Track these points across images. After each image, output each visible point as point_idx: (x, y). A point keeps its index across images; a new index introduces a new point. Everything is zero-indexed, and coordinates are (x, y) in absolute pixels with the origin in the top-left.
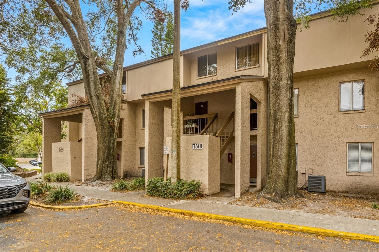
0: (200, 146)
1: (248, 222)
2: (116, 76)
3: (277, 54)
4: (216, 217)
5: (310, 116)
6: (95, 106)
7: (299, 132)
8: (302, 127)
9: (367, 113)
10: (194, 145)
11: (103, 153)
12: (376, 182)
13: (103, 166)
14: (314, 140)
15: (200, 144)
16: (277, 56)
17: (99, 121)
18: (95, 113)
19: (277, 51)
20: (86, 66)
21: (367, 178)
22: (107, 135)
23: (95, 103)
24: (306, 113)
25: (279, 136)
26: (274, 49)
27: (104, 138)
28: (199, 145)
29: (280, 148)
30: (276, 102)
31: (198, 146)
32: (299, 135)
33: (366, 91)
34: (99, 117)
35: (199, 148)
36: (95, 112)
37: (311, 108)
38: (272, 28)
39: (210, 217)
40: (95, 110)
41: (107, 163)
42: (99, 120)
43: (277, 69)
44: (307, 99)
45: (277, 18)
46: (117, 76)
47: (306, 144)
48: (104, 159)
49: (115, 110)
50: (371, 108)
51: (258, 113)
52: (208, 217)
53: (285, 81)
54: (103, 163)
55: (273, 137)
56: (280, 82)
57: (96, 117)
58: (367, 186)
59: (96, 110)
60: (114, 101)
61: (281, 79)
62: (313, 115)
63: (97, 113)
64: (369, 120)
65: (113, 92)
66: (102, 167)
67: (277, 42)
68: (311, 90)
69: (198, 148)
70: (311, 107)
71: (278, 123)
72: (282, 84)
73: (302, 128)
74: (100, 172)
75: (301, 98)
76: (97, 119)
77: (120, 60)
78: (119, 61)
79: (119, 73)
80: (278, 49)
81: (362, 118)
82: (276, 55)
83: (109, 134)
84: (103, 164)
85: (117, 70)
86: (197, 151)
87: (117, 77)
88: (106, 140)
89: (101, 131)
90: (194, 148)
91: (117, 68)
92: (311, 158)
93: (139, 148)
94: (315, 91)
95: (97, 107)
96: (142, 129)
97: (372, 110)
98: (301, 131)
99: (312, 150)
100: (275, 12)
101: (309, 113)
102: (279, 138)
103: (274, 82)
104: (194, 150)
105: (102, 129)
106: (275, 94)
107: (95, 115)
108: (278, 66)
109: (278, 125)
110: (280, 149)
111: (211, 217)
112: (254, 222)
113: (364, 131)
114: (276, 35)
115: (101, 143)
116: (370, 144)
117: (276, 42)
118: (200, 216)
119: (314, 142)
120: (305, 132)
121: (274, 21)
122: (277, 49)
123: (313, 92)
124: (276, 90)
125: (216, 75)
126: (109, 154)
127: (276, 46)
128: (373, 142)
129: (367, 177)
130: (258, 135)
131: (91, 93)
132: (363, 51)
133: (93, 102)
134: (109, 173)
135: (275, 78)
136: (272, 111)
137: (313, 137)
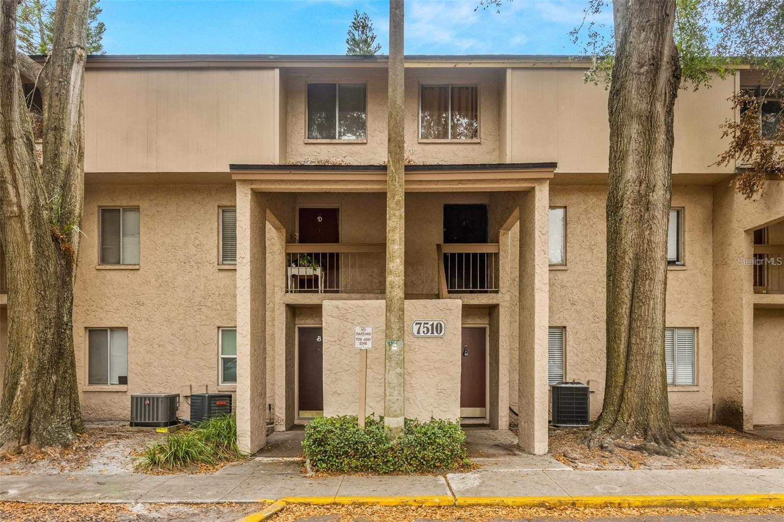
0: (439, 328)
1: (723, 503)
2: (69, 83)
3: (649, 131)
4: (642, 501)
5: (591, 270)
6: (18, 177)
7: (567, 301)
8: (575, 291)
9: (688, 272)
10: (417, 324)
11: (37, 342)
12: (703, 402)
13: (39, 389)
14: (597, 320)
15: (435, 323)
16: (649, 135)
17: (28, 231)
18: (15, 200)
19: (651, 124)
20: (9, 22)
21: (688, 396)
22: (53, 281)
23: (23, 166)
24: (582, 263)
25: (648, 311)
26: (644, 118)
27: (45, 291)
28: (432, 325)
29: (648, 336)
30: (641, 235)
31: (430, 328)
32: (568, 308)
33: (687, 229)
34: (33, 216)
35: (432, 333)
36: (18, 195)
37: (593, 253)
38: (647, 71)
39: (627, 505)
40: (16, 187)
41: (54, 378)
42: (31, 229)
43: (646, 164)
44: (584, 232)
45: (661, 52)
46: (72, 83)
47: (582, 328)
48: (42, 368)
49: (71, 199)
50: (694, 264)
51: (501, 253)
52: (619, 504)
53: (661, 192)
54: (38, 379)
55: (628, 311)
56: (651, 194)
57: (19, 216)
58: (689, 411)
59: (21, 191)
60: (64, 167)
61: (654, 186)
62: (595, 268)
63: (26, 202)
64: (692, 286)
65: (61, 138)
66: (36, 395)
67: (653, 104)
68: (592, 215)
69: (429, 334)
70: (592, 250)
71: (647, 282)
72: (656, 197)
73: (575, 294)
74: (25, 412)
75: (572, 229)
76: (22, 223)
77: (80, 33)
78: (76, 33)
79: (77, 74)
80: (653, 120)
81: (680, 280)
82: (647, 133)
83: (58, 277)
84: (36, 385)
85: (72, 65)
86: (428, 340)
87: (71, 88)
88: (50, 301)
89: (33, 265)
90: (418, 333)
91: (73, 56)
92: (593, 359)
93: (86, 328)
94: (600, 217)
95: (28, 180)
96: (97, 270)
97: (696, 268)
98: (571, 299)
99: (593, 341)
100: (659, 38)
101: (587, 262)
102: (648, 316)
103: (639, 191)
104: (418, 337)
105: (37, 260)
106: (640, 219)
107: (15, 209)
108: (650, 158)
109: (647, 286)
110: (648, 340)
111: (629, 504)
112: (737, 500)
113: (684, 306)
114: (653, 90)
115: (28, 310)
116: (689, 332)
117: (651, 105)
118: (596, 505)
119: (598, 324)
120: (581, 303)
121: (654, 58)
122: (651, 119)
123: (595, 220)
124: (642, 209)
125: (366, 144)
126: (60, 349)
127: (650, 112)
128: (698, 328)
129: (689, 394)
130: (500, 304)
131: (10, 127)
132: (719, 156)
133: (15, 161)
134: (62, 415)
135: (641, 183)
136: (630, 254)
137: (596, 313)
